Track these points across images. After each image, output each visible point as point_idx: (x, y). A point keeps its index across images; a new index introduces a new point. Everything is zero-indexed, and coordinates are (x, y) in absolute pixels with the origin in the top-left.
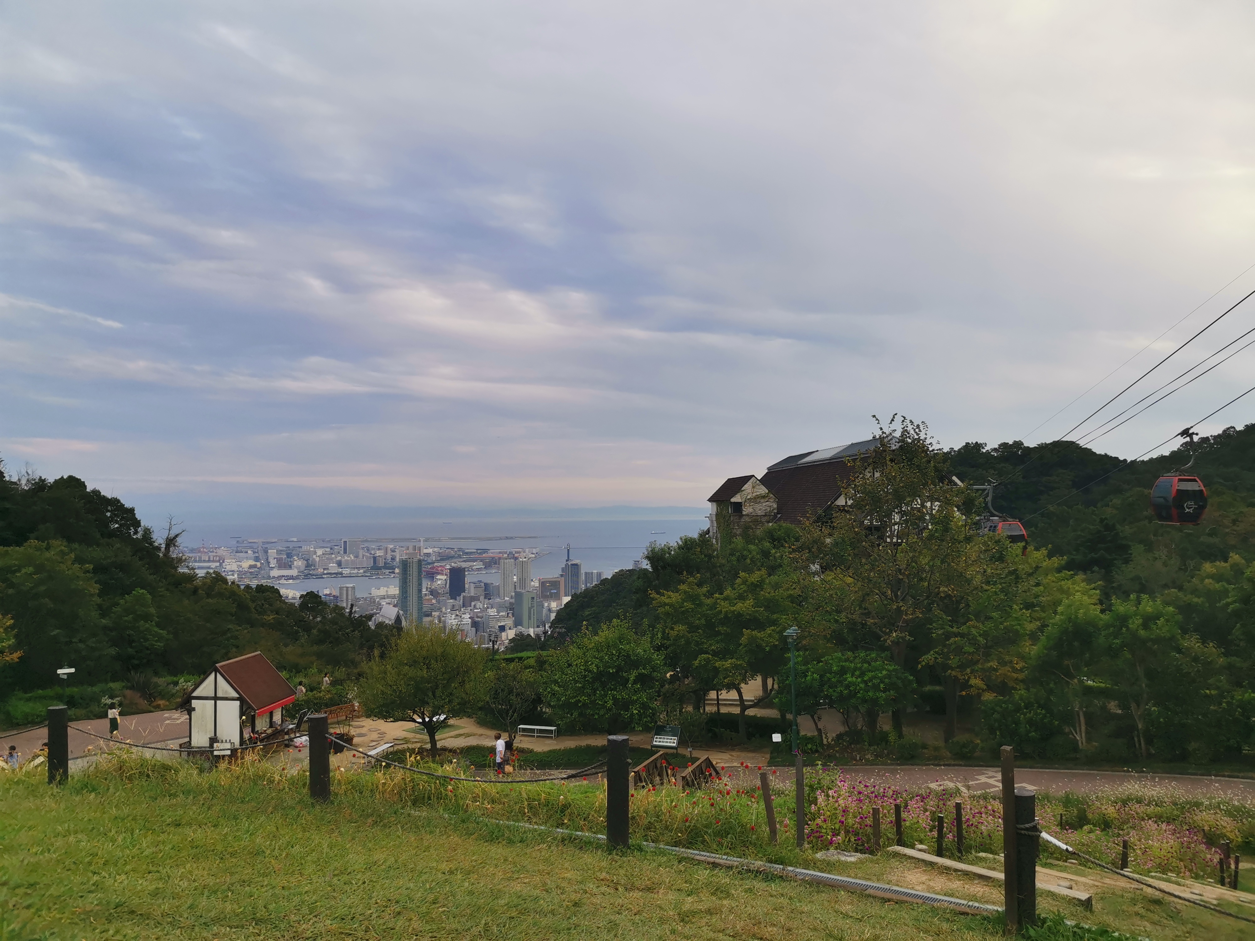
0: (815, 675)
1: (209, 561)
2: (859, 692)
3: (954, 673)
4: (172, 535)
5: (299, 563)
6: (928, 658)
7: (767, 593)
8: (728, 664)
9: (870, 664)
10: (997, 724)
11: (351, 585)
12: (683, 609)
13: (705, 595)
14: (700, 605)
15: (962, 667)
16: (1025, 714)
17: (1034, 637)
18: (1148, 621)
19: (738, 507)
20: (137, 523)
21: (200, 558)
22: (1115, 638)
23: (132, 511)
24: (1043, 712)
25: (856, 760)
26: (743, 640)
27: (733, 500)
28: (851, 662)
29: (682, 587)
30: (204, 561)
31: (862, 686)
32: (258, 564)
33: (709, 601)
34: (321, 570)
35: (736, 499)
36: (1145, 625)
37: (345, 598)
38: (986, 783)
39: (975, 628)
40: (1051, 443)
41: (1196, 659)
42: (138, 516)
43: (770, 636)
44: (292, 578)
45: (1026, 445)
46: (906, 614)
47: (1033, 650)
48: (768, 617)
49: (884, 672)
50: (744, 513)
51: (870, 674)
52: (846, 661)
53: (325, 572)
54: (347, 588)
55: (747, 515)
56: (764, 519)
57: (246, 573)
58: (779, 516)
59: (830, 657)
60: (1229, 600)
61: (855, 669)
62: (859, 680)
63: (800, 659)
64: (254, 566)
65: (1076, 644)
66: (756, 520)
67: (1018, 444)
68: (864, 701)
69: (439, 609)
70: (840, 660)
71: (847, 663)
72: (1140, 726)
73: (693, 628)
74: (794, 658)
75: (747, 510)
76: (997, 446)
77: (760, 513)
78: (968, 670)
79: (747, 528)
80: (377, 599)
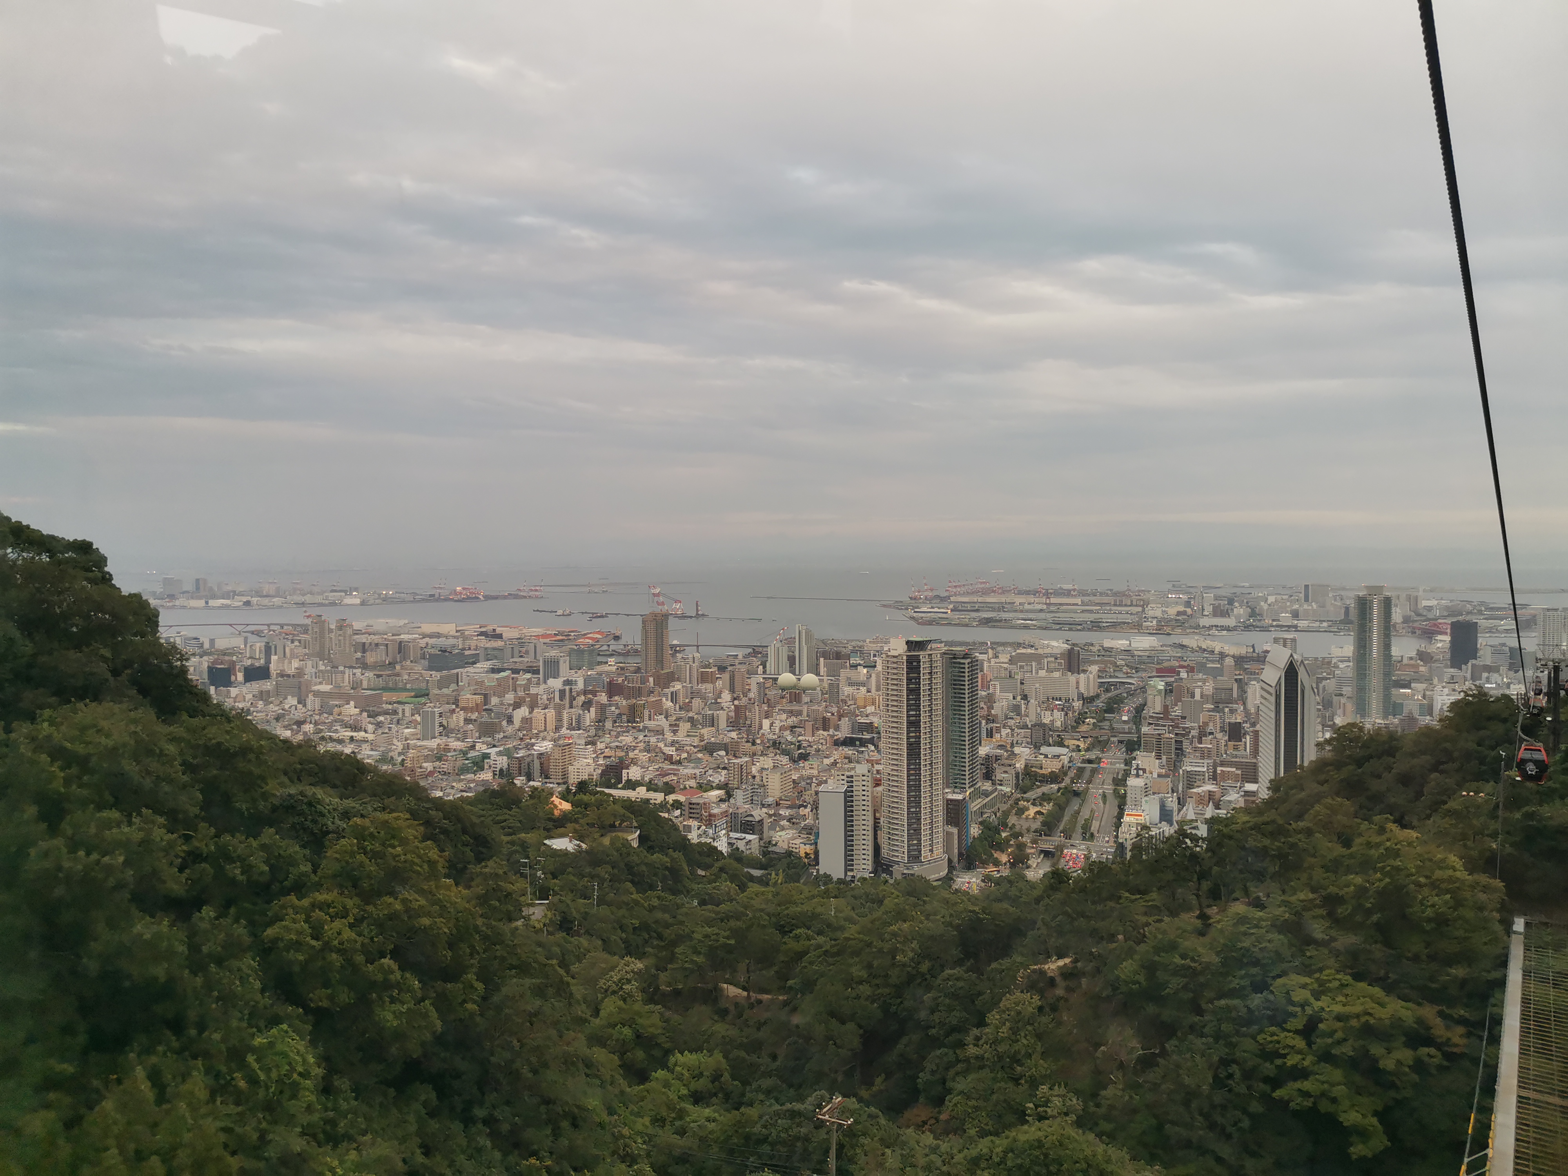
5: (1240, 611)
21: (1122, 601)
44: (1228, 629)
64: (1184, 613)
80: (1334, 661)
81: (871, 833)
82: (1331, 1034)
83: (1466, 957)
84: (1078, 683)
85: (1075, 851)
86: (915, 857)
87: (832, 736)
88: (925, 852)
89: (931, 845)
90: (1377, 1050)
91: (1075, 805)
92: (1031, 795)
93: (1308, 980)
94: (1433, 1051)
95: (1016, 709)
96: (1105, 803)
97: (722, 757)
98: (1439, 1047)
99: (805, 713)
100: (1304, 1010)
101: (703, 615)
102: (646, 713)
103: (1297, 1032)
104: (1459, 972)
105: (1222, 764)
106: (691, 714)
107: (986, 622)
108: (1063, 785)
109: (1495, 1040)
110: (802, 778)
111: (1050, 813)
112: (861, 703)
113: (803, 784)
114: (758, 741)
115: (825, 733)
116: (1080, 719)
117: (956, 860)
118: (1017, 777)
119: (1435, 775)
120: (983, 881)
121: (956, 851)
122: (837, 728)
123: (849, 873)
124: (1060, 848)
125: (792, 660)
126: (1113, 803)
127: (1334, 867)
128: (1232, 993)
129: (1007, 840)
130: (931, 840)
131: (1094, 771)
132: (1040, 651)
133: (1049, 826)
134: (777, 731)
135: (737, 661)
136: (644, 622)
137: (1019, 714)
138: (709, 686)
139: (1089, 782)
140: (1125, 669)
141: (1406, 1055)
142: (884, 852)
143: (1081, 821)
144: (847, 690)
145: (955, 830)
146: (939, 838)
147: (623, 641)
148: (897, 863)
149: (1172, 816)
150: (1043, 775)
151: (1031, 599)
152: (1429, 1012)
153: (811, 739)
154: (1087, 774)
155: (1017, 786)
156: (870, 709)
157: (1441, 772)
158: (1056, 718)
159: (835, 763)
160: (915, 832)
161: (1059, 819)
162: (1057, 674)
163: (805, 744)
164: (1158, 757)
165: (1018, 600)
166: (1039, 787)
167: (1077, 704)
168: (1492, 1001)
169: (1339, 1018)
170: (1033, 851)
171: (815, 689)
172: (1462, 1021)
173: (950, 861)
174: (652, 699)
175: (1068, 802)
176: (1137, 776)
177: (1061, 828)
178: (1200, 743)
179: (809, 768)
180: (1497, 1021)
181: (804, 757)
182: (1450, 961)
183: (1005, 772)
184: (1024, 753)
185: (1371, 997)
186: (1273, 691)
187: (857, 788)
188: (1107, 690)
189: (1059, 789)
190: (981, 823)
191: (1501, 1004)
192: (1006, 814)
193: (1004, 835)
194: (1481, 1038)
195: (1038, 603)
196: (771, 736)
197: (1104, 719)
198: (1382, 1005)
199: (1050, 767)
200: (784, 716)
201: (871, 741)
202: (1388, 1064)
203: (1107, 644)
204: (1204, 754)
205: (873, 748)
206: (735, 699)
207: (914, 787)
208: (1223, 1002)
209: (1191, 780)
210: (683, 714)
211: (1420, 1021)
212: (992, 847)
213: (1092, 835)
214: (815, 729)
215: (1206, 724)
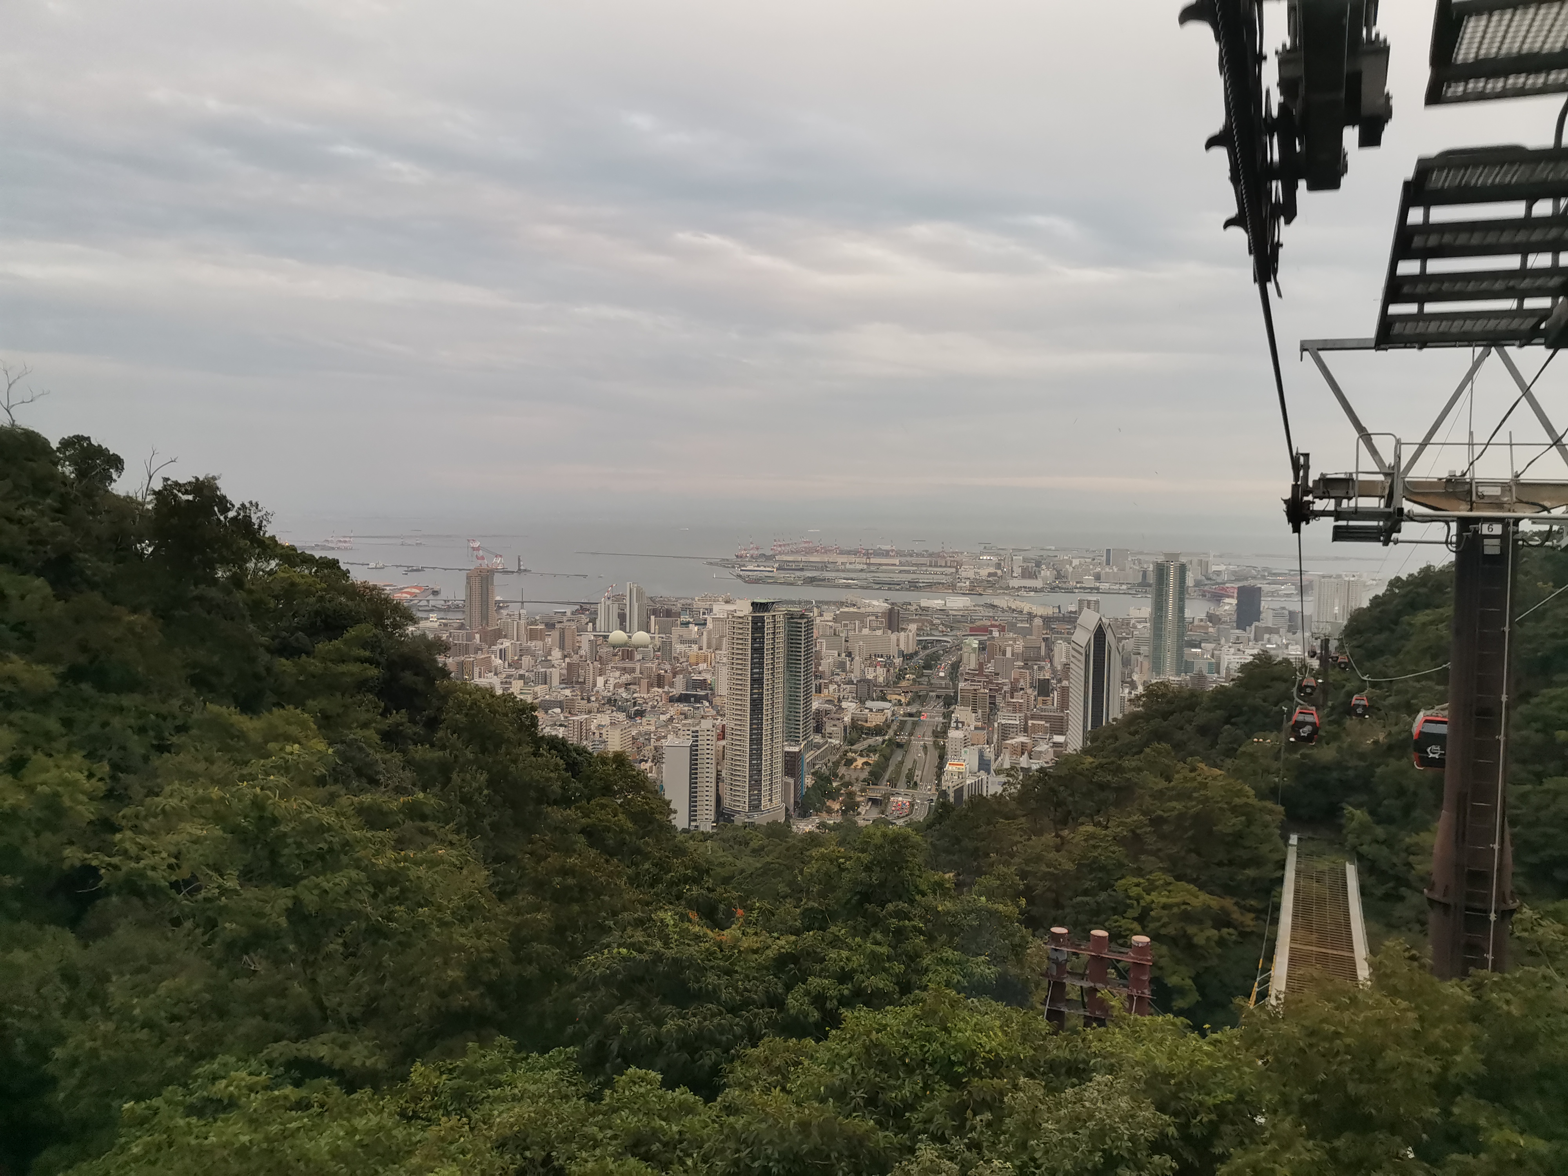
5: (1047, 573)
32: (999, 572)
34: (1073, 583)
44: (1035, 590)
53: (1078, 585)
64: (995, 574)
69: (1216, 640)
80: (1133, 621)
81: (714, 785)
82: (1159, 919)
83: (1256, 862)
84: (898, 640)
85: (900, 799)
86: (755, 806)
87: (667, 693)
88: (765, 802)
89: (771, 795)
90: (1191, 930)
91: (898, 756)
92: (858, 747)
93: (1142, 881)
94: (1231, 930)
95: (842, 666)
96: (926, 754)
97: (558, 714)
98: (1235, 928)
99: (638, 671)
100: (1138, 903)
101: (525, 570)
102: (476, 670)
103: (1134, 919)
104: (1251, 872)
105: (1033, 717)
106: (522, 672)
107: (811, 581)
108: (887, 737)
109: (1275, 921)
110: (639, 733)
111: (877, 764)
112: (693, 660)
113: (641, 739)
114: (593, 699)
115: (660, 690)
116: (900, 676)
117: (791, 808)
118: (845, 730)
119: (1227, 727)
120: (818, 828)
121: (792, 800)
122: (672, 685)
123: (693, 824)
124: (887, 797)
125: (622, 617)
126: (934, 754)
127: (1159, 795)
128: (1086, 893)
129: (838, 790)
130: (771, 790)
131: (915, 724)
132: (862, 610)
133: (875, 777)
134: (611, 689)
135: (565, 619)
136: (469, 578)
137: (844, 670)
138: (539, 643)
139: (911, 734)
140: (941, 628)
141: (1213, 933)
142: (727, 802)
143: (905, 771)
144: (679, 648)
145: (791, 781)
146: (778, 788)
147: (443, 596)
148: (738, 812)
149: (989, 765)
150: (869, 728)
151: (852, 558)
152: (1228, 903)
153: (646, 696)
154: (909, 726)
155: (845, 738)
156: (702, 666)
157: (1233, 724)
158: (880, 674)
159: (671, 719)
160: (756, 783)
161: (884, 768)
162: (879, 633)
163: (640, 701)
164: (974, 711)
165: (840, 559)
166: (864, 739)
167: (898, 661)
168: (1274, 893)
169: (1165, 907)
170: (861, 799)
171: (646, 647)
172: (1251, 909)
173: (787, 809)
174: (480, 656)
175: (892, 754)
176: (957, 728)
177: (887, 777)
178: (1012, 698)
179: (647, 724)
180: (1277, 908)
181: (641, 714)
182: (1245, 865)
183: (835, 725)
184: (850, 707)
185: (1188, 891)
186: (1083, 651)
187: (702, 743)
188: (925, 648)
189: (884, 741)
190: (813, 774)
191: (1280, 895)
192: (836, 764)
193: (835, 784)
194: (1265, 921)
195: (859, 563)
196: (606, 694)
197: (922, 675)
198: (1197, 897)
199: (875, 720)
200: (618, 674)
201: (706, 698)
202: (1200, 939)
203: (924, 603)
204: (1016, 708)
205: (707, 704)
206: (565, 656)
207: (756, 740)
208: (1079, 899)
209: (1005, 732)
210: (513, 671)
211: (1222, 908)
212: (824, 795)
213: (916, 783)
214: (650, 685)
215: (1017, 680)
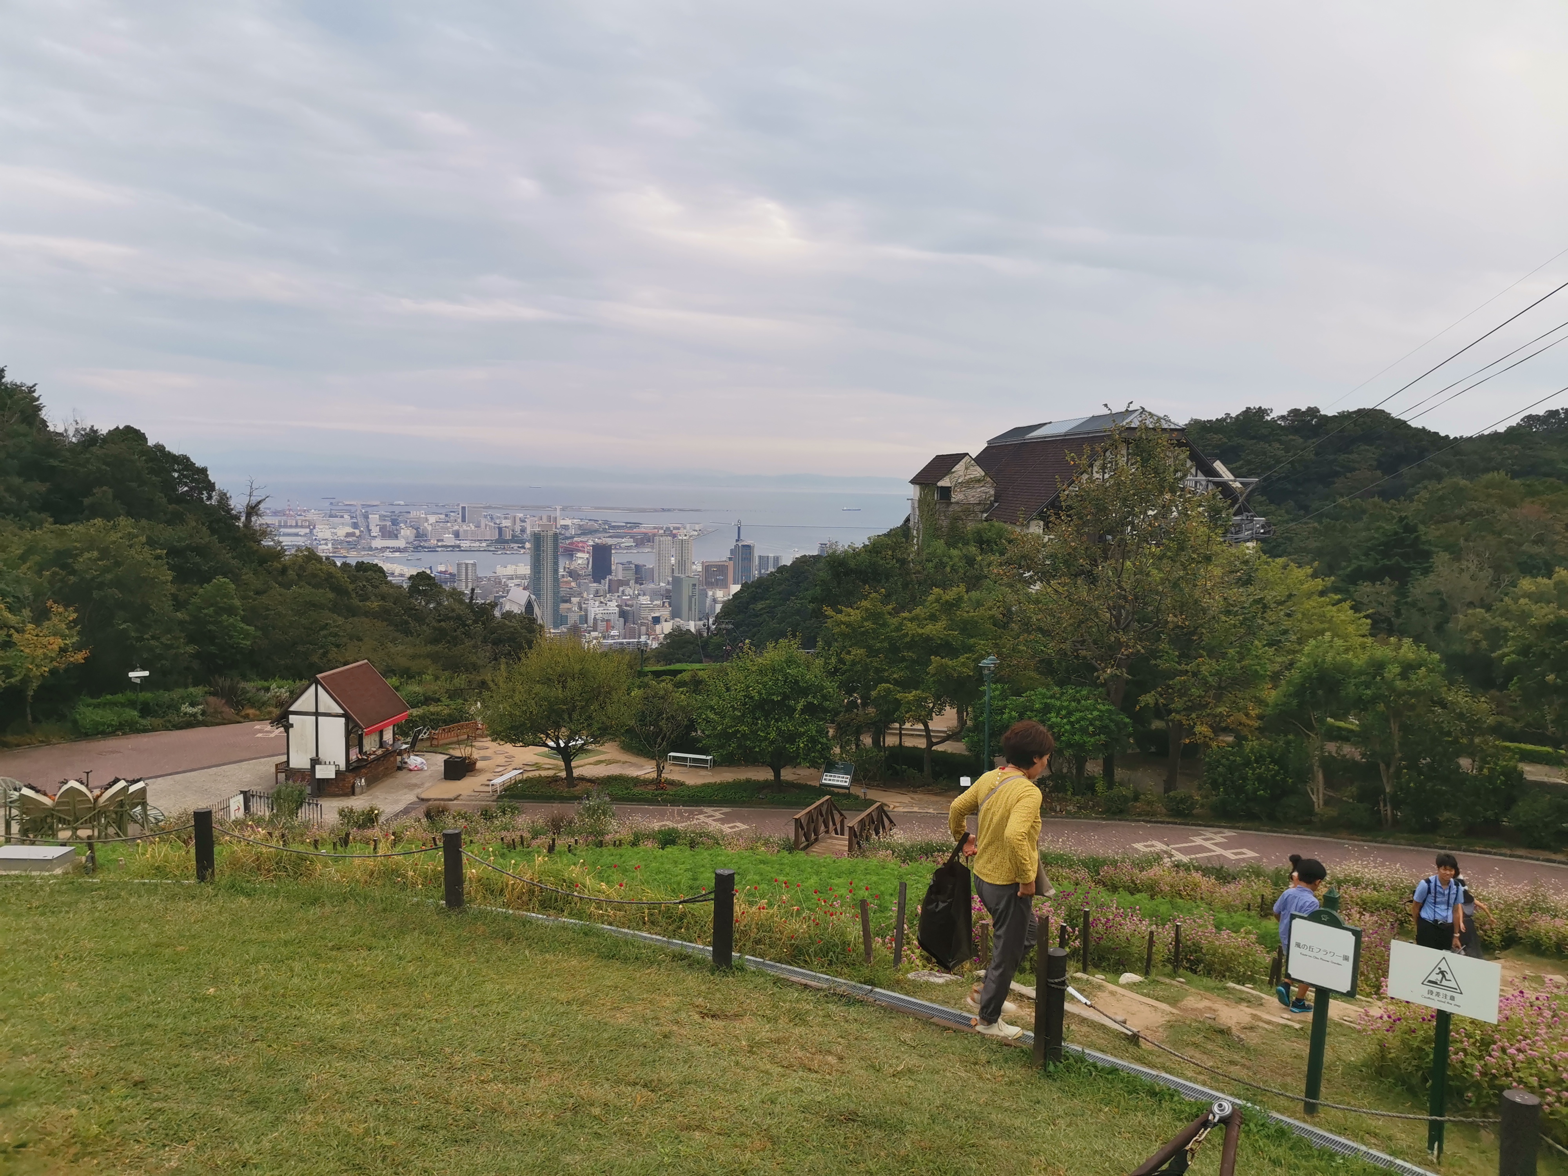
0: (1013, 713)
1: (297, 526)
2: (1063, 735)
3: (1178, 717)
4: (254, 500)
5: (407, 532)
6: (1148, 699)
7: (966, 613)
8: (910, 696)
9: (1079, 702)
10: (1220, 780)
11: (472, 562)
12: (863, 629)
13: (890, 614)
14: (885, 625)
15: (1189, 709)
16: (1254, 769)
17: (1275, 678)
18: (1408, 669)
19: (946, 493)
20: (211, 487)
21: (286, 522)
22: (1367, 687)
23: (204, 471)
24: (1276, 768)
25: (1055, 811)
26: (931, 669)
27: (941, 484)
28: (1058, 699)
29: (864, 603)
30: (291, 527)
31: (1068, 727)
32: (357, 532)
33: (894, 621)
34: (433, 542)
35: (945, 483)
36: (1404, 675)
37: (463, 577)
38: (1201, 845)
39: (1207, 666)
40: (1354, 412)
41: (1461, 716)
42: (212, 478)
43: (963, 664)
44: (398, 550)
45: (1322, 413)
46: (1127, 646)
47: (1271, 695)
48: (963, 642)
49: (1096, 713)
50: (953, 500)
51: (1078, 715)
52: (1051, 697)
53: (440, 544)
54: (467, 564)
55: (957, 503)
56: (977, 509)
57: (342, 542)
58: (996, 504)
59: (1032, 692)
60: (1506, 650)
61: (1061, 708)
62: (1065, 720)
63: (997, 693)
64: (353, 534)
65: (1320, 692)
66: (967, 510)
67: (1313, 412)
68: (1069, 745)
69: (580, 594)
70: (1044, 696)
71: (1053, 701)
72: (1388, 790)
73: (872, 652)
74: (990, 691)
75: (957, 497)
76: (1285, 413)
77: (972, 500)
78: (1194, 716)
79: (956, 519)
